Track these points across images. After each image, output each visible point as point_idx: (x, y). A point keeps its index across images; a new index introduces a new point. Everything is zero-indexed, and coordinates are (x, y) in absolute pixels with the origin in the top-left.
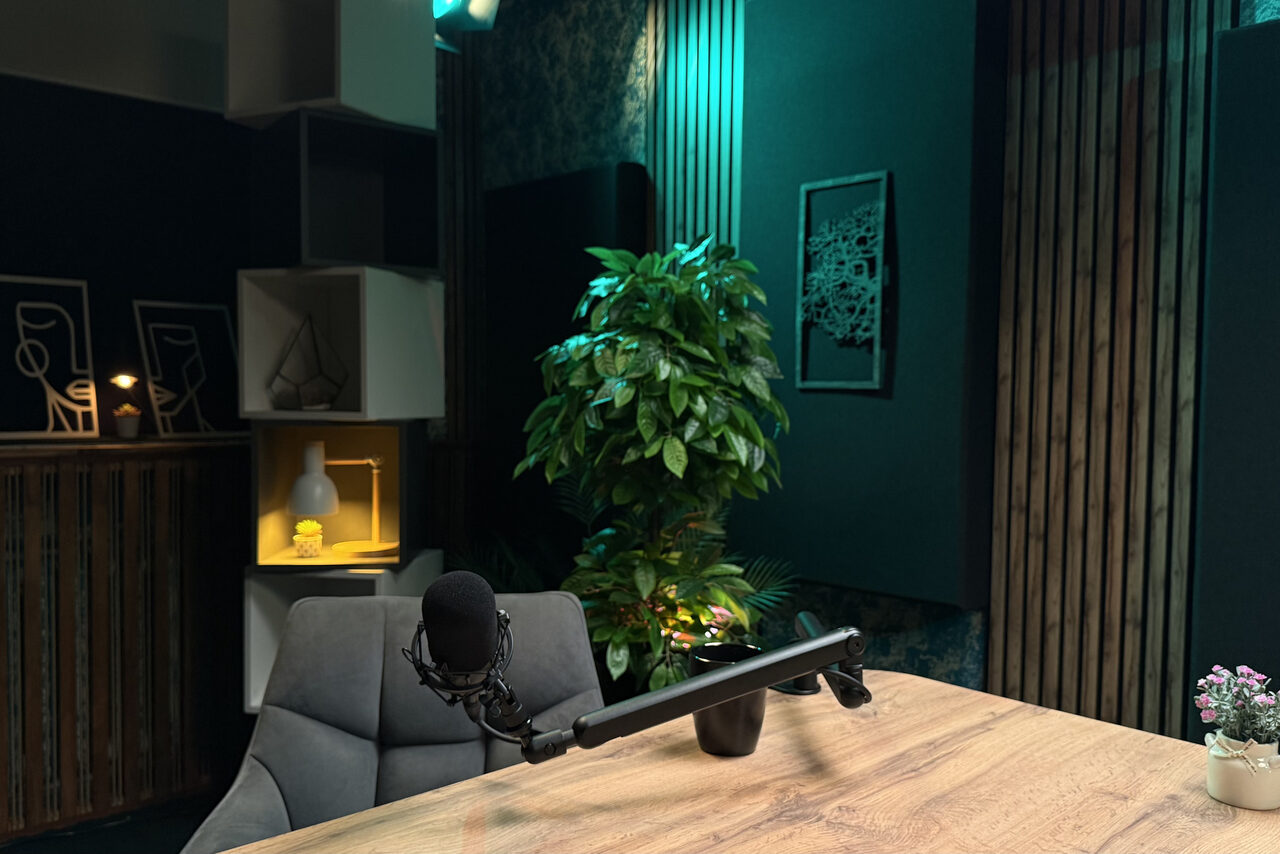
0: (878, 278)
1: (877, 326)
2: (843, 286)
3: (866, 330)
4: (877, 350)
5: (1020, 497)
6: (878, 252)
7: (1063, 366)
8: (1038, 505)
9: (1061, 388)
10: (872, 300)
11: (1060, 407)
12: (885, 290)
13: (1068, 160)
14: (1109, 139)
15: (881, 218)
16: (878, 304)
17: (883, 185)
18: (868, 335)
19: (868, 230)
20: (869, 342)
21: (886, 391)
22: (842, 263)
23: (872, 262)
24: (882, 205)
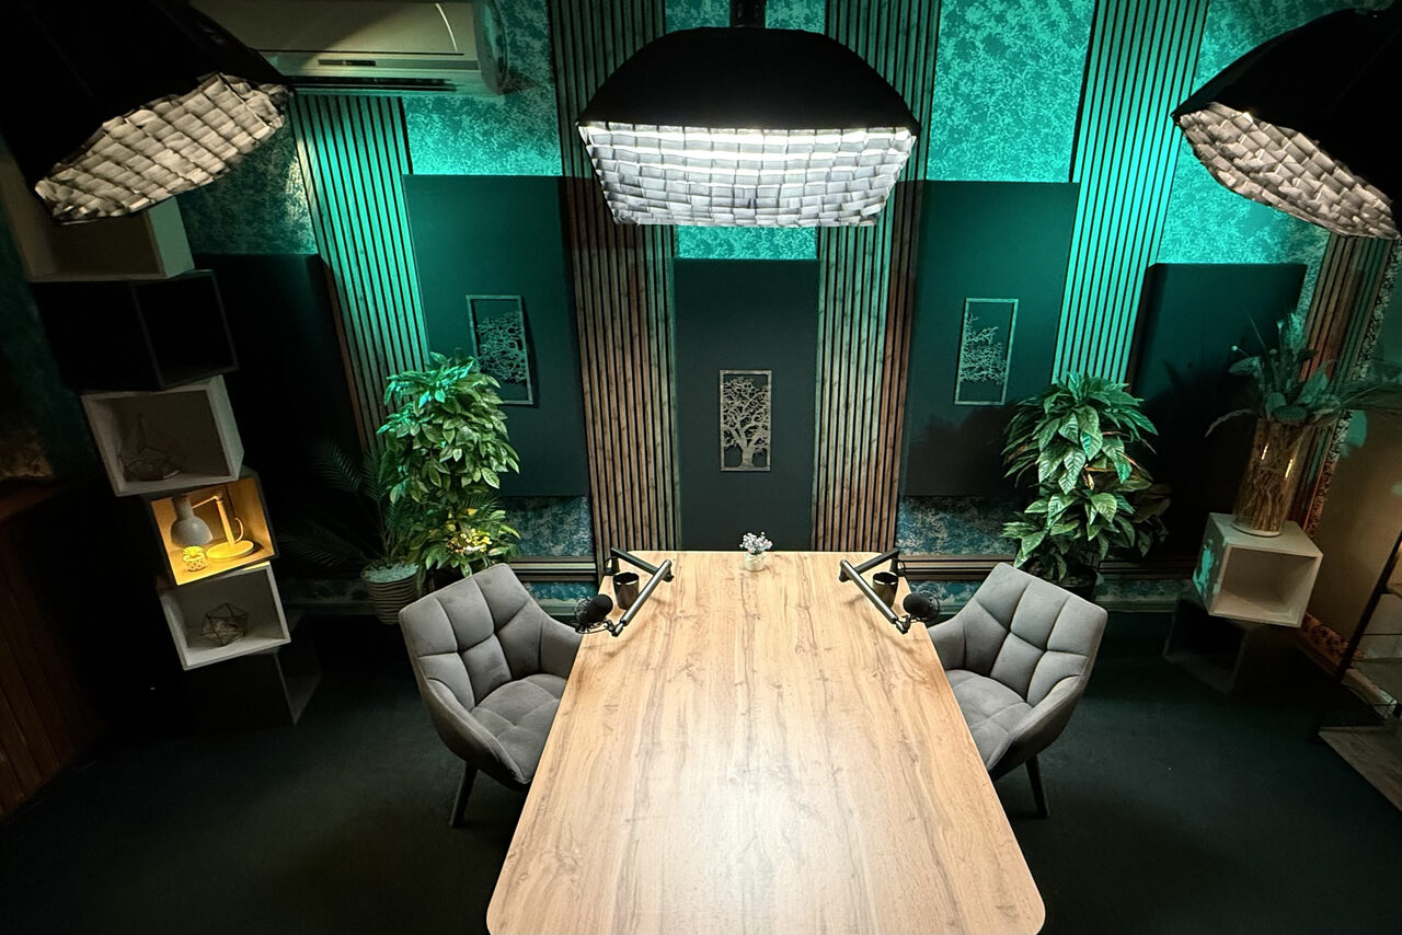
0: (525, 350)
1: (527, 374)
2: (504, 353)
3: (521, 375)
4: (529, 386)
5: (599, 443)
6: (523, 339)
7: (613, 388)
8: (608, 446)
9: (613, 398)
10: (523, 361)
11: (614, 405)
12: (529, 356)
13: (606, 296)
14: (624, 289)
15: (521, 320)
16: (526, 364)
17: (519, 303)
18: (523, 378)
19: (515, 325)
20: (524, 382)
21: (536, 404)
22: (501, 341)
23: (519, 342)
24: (521, 314)
